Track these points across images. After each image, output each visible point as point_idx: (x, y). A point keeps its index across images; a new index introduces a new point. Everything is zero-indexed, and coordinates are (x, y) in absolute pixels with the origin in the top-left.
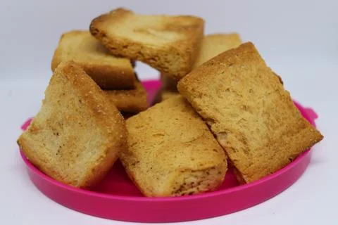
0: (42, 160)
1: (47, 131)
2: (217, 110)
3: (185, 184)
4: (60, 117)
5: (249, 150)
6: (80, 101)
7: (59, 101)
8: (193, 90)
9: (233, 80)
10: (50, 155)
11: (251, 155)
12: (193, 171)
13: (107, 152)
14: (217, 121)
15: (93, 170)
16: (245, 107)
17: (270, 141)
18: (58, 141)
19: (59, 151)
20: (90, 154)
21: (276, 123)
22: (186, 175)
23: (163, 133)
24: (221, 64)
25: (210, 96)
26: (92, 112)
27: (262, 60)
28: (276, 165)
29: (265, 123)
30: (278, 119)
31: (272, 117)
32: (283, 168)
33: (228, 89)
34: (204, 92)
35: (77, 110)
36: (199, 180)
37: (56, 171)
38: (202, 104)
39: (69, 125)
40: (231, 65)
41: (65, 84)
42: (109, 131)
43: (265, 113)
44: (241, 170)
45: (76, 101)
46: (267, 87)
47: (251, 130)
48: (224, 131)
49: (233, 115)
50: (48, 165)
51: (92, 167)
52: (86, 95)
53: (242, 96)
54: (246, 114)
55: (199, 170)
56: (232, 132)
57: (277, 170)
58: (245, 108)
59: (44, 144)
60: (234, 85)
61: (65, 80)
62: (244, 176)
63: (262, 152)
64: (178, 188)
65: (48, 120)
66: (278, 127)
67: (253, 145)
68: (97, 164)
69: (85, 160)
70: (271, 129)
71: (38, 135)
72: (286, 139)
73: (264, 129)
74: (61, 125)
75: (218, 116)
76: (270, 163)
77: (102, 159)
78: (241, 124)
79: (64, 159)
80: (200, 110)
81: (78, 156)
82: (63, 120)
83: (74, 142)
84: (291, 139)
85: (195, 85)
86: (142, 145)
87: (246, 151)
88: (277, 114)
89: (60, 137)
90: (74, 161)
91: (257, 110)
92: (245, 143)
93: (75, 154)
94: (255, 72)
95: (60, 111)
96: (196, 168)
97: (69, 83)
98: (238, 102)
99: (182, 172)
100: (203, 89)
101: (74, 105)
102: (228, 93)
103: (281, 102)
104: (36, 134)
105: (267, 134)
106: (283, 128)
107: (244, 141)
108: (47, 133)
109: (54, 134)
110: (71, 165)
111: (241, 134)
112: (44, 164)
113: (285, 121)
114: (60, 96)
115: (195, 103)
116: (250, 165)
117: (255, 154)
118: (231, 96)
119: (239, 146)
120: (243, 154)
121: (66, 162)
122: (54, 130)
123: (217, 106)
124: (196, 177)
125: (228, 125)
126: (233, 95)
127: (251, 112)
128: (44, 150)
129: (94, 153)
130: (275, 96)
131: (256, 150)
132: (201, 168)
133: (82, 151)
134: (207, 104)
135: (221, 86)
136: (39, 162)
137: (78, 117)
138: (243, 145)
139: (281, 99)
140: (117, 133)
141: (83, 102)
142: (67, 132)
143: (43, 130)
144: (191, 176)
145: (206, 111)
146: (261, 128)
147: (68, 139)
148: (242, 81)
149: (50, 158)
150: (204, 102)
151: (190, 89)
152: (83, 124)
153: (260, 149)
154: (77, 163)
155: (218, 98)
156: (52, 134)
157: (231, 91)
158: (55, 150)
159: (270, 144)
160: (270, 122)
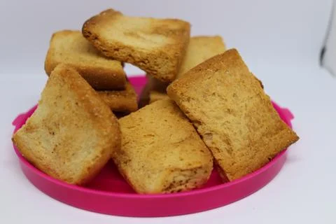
0: (37, 158)
1: (42, 130)
2: (203, 113)
3: (174, 182)
4: (56, 118)
5: (232, 150)
6: (77, 104)
7: (55, 103)
8: (182, 94)
9: (219, 85)
10: (45, 154)
11: (234, 154)
12: (182, 171)
13: (103, 152)
14: (203, 123)
15: (89, 168)
16: (229, 110)
17: (251, 141)
18: (54, 140)
19: (54, 149)
20: (86, 153)
21: (257, 125)
22: (176, 174)
23: (153, 134)
24: (208, 70)
25: (198, 100)
26: (88, 115)
27: (245, 66)
28: (257, 164)
29: (247, 125)
30: (258, 122)
31: (253, 120)
32: (262, 167)
33: (214, 94)
34: (192, 96)
35: (73, 112)
36: (188, 178)
37: (51, 168)
38: (190, 107)
39: (65, 125)
40: (217, 70)
41: (62, 86)
42: (105, 133)
43: (247, 116)
44: (224, 169)
45: (73, 104)
46: (250, 91)
47: (234, 132)
48: (209, 132)
49: (218, 118)
50: (44, 162)
51: (88, 166)
52: (83, 98)
53: (226, 100)
54: (230, 118)
55: (187, 170)
56: (217, 134)
57: (257, 169)
58: (229, 111)
59: (40, 143)
60: (220, 89)
61: (62, 84)
62: (228, 175)
63: (244, 152)
64: (167, 186)
65: (43, 120)
66: (258, 128)
67: (237, 145)
68: (92, 163)
69: (80, 159)
70: (252, 131)
71: (35, 133)
72: (266, 140)
73: (245, 131)
74: (57, 125)
75: (204, 119)
76: (251, 162)
77: (98, 159)
78: (225, 126)
79: (60, 157)
80: (188, 112)
81: (73, 154)
82: (59, 121)
83: (70, 141)
84: (271, 140)
85: (184, 89)
86: (134, 144)
87: (230, 151)
88: (258, 116)
89: (56, 136)
90: (69, 160)
91: (240, 113)
92: (229, 144)
93: (70, 153)
94: (238, 77)
95: (56, 112)
96: (185, 168)
97: (66, 86)
98: (222, 105)
99: (172, 171)
100: (192, 94)
101: (70, 107)
102: (213, 97)
103: (261, 106)
104: (31, 132)
105: (249, 136)
106: (263, 130)
107: (228, 142)
108: (43, 132)
109: (50, 133)
110: (67, 164)
111: (225, 135)
112: (39, 161)
113: (265, 124)
114: (57, 98)
115: (183, 106)
116: (233, 164)
117: (238, 154)
118: (217, 100)
119: (223, 146)
120: (227, 154)
121: (62, 160)
122: (50, 129)
123: (204, 110)
124: (185, 175)
125: (213, 127)
126: (218, 99)
127: (235, 115)
128: (39, 148)
129: (90, 153)
130: (258, 100)
131: (238, 150)
132: (189, 167)
133: (77, 149)
134: (194, 107)
135: (208, 91)
136: (34, 159)
137: (74, 118)
138: (226, 146)
139: (261, 103)
140: (113, 135)
141: (80, 104)
142: (63, 131)
143: (39, 129)
144: (180, 174)
145: (194, 114)
146: (243, 130)
147: (64, 139)
148: (227, 86)
149: (46, 156)
150: (192, 105)
151: (179, 93)
152: (79, 125)
153: (242, 149)
154: (73, 161)
155: (204, 102)
156: (48, 133)
157: (216, 95)
158: (51, 149)
159: (251, 144)
160: (252, 124)
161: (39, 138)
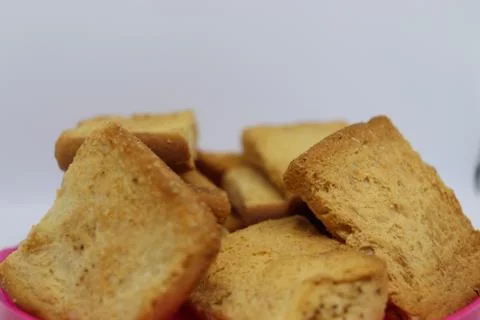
0: (44, 301)
1: (60, 245)
2: (354, 209)
3: (322, 306)
5: (412, 277)
6: (135, 180)
7: (90, 187)
8: (315, 176)
9: (372, 165)
10: (62, 291)
11: (417, 284)
12: (336, 283)
13: (186, 264)
14: (356, 227)
15: (154, 304)
16: (396, 206)
17: (438, 260)
18: (82, 261)
19: (82, 279)
20: (148, 274)
21: (444, 236)
22: (323, 290)
24: (353, 139)
25: (342, 188)
26: (158, 194)
27: (406, 142)
28: (459, 300)
29: (427, 233)
30: (444, 228)
31: (436, 226)
32: (468, 304)
33: (367, 179)
34: (332, 181)
35: (126, 198)
36: (346, 302)
38: (330, 200)
39: (108, 226)
40: (365, 143)
41: (106, 155)
43: (425, 218)
44: (406, 309)
45: (127, 182)
46: (421, 180)
47: (411, 242)
48: (368, 244)
49: (380, 219)
51: (151, 295)
52: (149, 167)
53: (389, 189)
54: (400, 219)
55: (344, 281)
56: (381, 247)
57: (461, 308)
58: (396, 208)
59: (51, 271)
60: (376, 172)
61: (107, 150)
63: (433, 279)
65: (65, 224)
66: (446, 241)
67: (419, 265)
68: (164, 289)
69: (137, 287)
70: (438, 244)
71: (42, 255)
72: (463, 261)
73: (427, 244)
74: (90, 231)
75: (357, 221)
76: (448, 296)
77: (175, 279)
78: (394, 234)
79: (92, 292)
80: (327, 211)
81: (121, 282)
82: (96, 220)
83: (115, 256)
84: (469, 261)
85: (319, 167)
86: (233, 269)
87: (409, 278)
88: (440, 220)
89: (86, 252)
90: (112, 294)
91: (414, 213)
92: (404, 265)
93: (115, 280)
94: (399, 157)
95: (92, 205)
97: (115, 152)
98: (383, 198)
99: (317, 283)
100: (330, 176)
101: (121, 190)
102: (366, 185)
103: (442, 203)
104: (37, 252)
105: (434, 252)
106: (453, 244)
107: (403, 263)
108: (61, 247)
109: (75, 248)
110: (107, 301)
111: (396, 249)
112: (45, 307)
113: (454, 233)
114: (95, 178)
115: (318, 199)
116: (419, 300)
117: (423, 282)
118: (373, 190)
119: (395, 269)
120: (404, 283)
121: (96, 297)
122: (74, 239)
123: (354, 205)
124: (341, 295)
125: (375, 235)
126: (375, 187)
127: (406, 215)
128: (50, 282)
130: (433, 194)
131: (422, 276)
132: (348, 276)
133: (130, 271)
134: (338, 199)
135: (357, 173)
136: (36, 303)
137: (127, 210)
138: (401, 269)
139: (443, 199)
141: (141, 179)
142: (103, 240)
143: (55, 243)
145: (338, 212)
146: (422, 242)
147: (103, 253)
148: (385, 167)
149: (62, 295)
150: (334, 197)
151: (310, 175)
152: (137, 220)
153: (429, 274)
154: (120, 295)
155: (354, 192)
156: (71, 249)
157: (371, 180)
158: (73, 279)
159: (441, 267)
160: (435, 234)
161: (49, 264)
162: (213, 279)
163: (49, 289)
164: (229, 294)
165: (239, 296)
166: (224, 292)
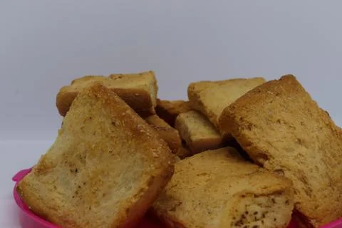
0: (50, 208)
1: (61, 169)
2: (269, 143)
3: (247, 213)
4: (81, 149)
5: (311, 191)
6: (113, 123)
7: (82, 128)
8: (241, 119)
9: (283, 111)
10: (62, 201)
11: (315, 196)
12: (256, 196)
13: (150, 183)
14: (271, 156)
15: (128, 210)
16: (299, 140)
17: (331, 180)
18: (75, 181)
19: (77, 193)
20: (123, 190)
21: (334, 161)
23: (208, 172)
24: (269, 92)
25: (261, 128)
26: (130, 133)
29: (322, 159)
31: (329, 155)
33: (279, 121)
34: (254, 122)
35: (107, 136)
37: (70, 219)
38: (252, 136)
40: (277, 95)
41: (91, 105)
43: (320, 149)
44: (307, 214)
45: (108, 125)
46: (318, 121)
47: (310, 167)
48: (280, 168)
49: (288, 150)
50: (60, 213)
51: (126, 205)
52: (124, 114)
53: (295, 128)
54: (303, 150)
56: (289, 170)
58: (300, 142)
59: (55, 187)
60: (285, 116)
61: (93, 101)
62: (313, 222)
63: (326, 192)
65: (64, 154)
66: (336, 165)
67: (317, 183)
68: (134, 201)
69: (115, 199)
70: (330, 167)
71: (49, 175)
73: (322, 167)
74: (82, 159)
75: (272, 151)
76: (338, 205)
77: (142, 194)
78: (298, 160)
79: (84, 202)
80: (250, 144)
81: (104, 195)
82: (86, 151)
83: (100, 177)
85: (244, 113)
86: (184, 185)
87: (308, 192)
88: (332, 150)
89: (79, 174)
90: (98, 203)
91: (313, 145)
92: (305, 183)
93: (100, 194)
94: (302, 104)
97: (99, 103)
98: (290, 135)
99: (243, 196)
100: (253, 119)
101: (103, 131)
102: (279, 125)
103: (333, 138)
104: (45, 174)
105: (327, 173)
107: (304, 180)
109: (71, 171)
110: (94, 209)
111: (299, 171)
112: (52, 212)
114: (84, 122)
115: (244, 135)
116: (316, 208)
117: (319, 195)
118: (284, 129)
119: (299, 185)
120: (305, 196)
121: (86, 205)
122: (71, 165)
123: (270, 139)
124: (260, 205)
125: (284, 162)
126: (284, 127)
127: (307, 147)
128: (55, 195)
130: (326, 131)
131: (319, 191)
132: (265, 191)
133: (110, 187)
134: (258, 136)
135: (271, 117)
136: (46, 210)
137: (108, 144)
138: (303, 185)
139: (334, 135)
141: (117, 123)
142: (91, 166)
143: (57, 167)
144: (254, 202)
145: (258, 145)
146: (319, 165)
147: (91, 175)
148: (291, 112)
149: (63, 204)
150: (255, 134)
151: (238, 119)
152: (114, 152)
153: (323, 189)
154: (104, 205)
155: (268, 131)
156: (69, 172)
157: (282, 122)
158: (70, 193)
159: (332, 184)
160: (328, 160)
161: (53, 182)
162: (169, 193)
163: (53, 199)
164: (181, 203)
165: (188, 206)
166: (176, 202)
